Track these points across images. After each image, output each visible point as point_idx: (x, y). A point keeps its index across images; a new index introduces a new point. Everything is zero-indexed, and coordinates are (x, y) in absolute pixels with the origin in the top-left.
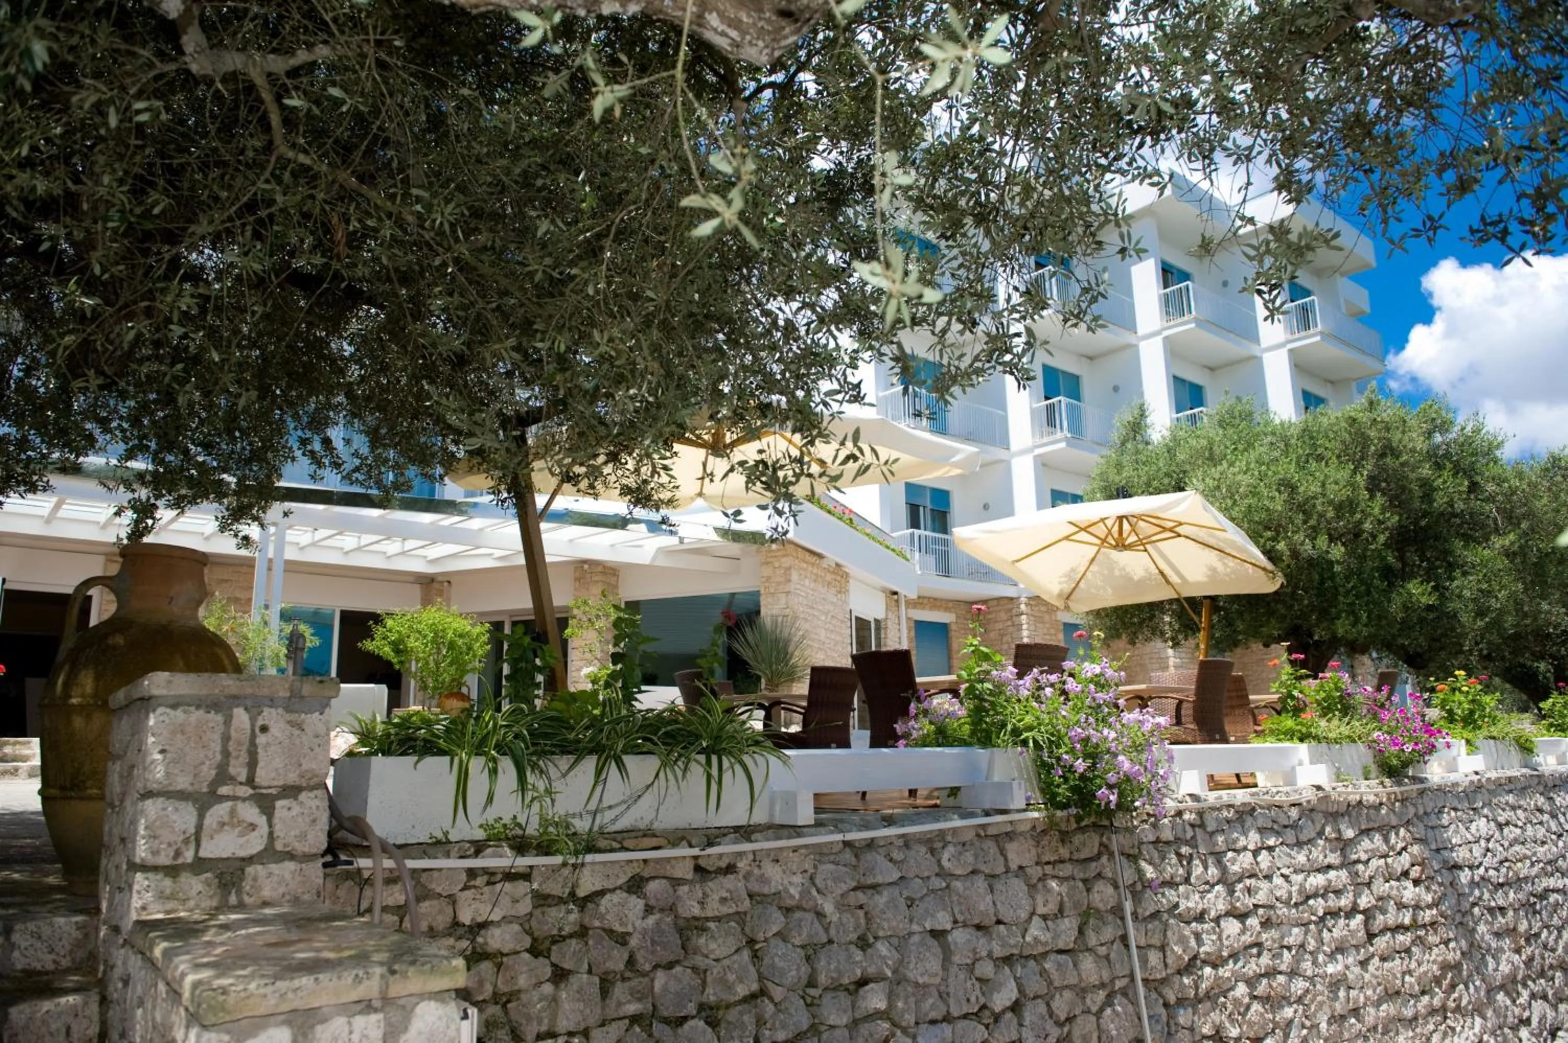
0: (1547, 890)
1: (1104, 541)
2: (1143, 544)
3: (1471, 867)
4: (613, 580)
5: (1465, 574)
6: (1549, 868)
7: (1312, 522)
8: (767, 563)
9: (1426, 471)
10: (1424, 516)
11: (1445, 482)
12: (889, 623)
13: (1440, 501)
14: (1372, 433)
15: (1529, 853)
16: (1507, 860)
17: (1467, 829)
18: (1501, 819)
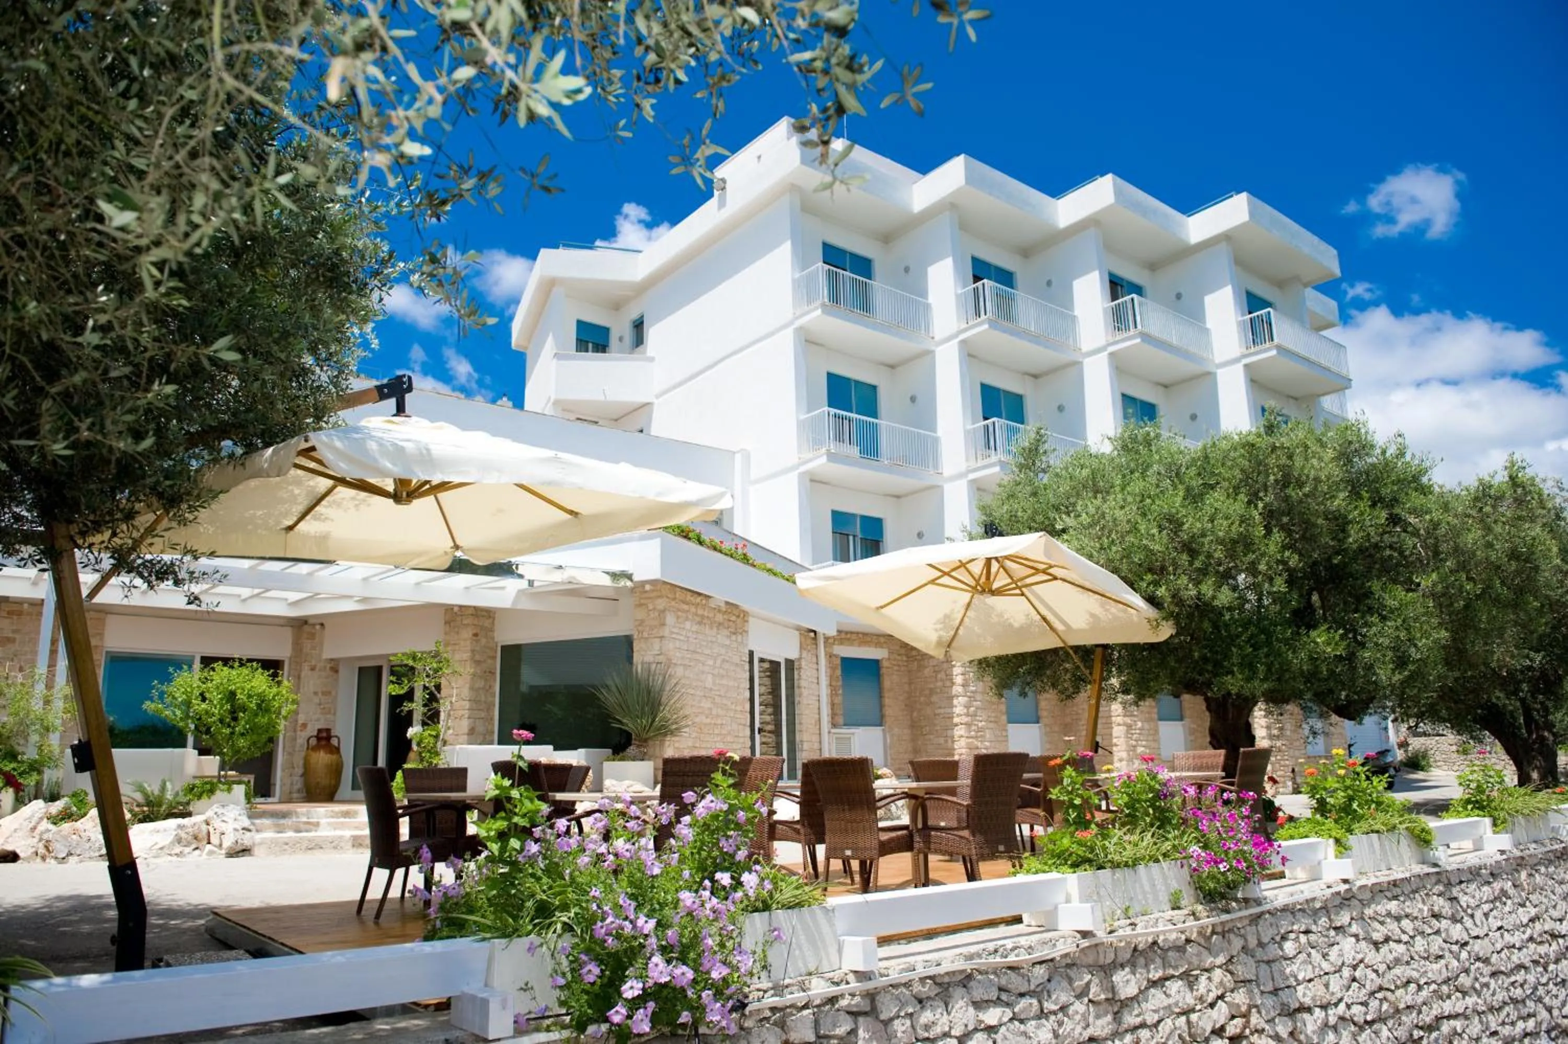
0: (1439, 1019)
1: (974, 588)
2: (1018, 587)
3: (1324, 1007)
4: (487, 623)
5: (1384, 618)
6: (1445, 988)
7: (1197, 564)
8: (641, 605)
9: (1340, 501)
10: (1338, 553)
11: (1362, 514)
12: (803, 663)
13: (1354, 537)
14: (1272, 461)
15: (1415, 974)
16: (1381, 989)
17: (1325, 956)
18: (1377, 936)
